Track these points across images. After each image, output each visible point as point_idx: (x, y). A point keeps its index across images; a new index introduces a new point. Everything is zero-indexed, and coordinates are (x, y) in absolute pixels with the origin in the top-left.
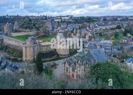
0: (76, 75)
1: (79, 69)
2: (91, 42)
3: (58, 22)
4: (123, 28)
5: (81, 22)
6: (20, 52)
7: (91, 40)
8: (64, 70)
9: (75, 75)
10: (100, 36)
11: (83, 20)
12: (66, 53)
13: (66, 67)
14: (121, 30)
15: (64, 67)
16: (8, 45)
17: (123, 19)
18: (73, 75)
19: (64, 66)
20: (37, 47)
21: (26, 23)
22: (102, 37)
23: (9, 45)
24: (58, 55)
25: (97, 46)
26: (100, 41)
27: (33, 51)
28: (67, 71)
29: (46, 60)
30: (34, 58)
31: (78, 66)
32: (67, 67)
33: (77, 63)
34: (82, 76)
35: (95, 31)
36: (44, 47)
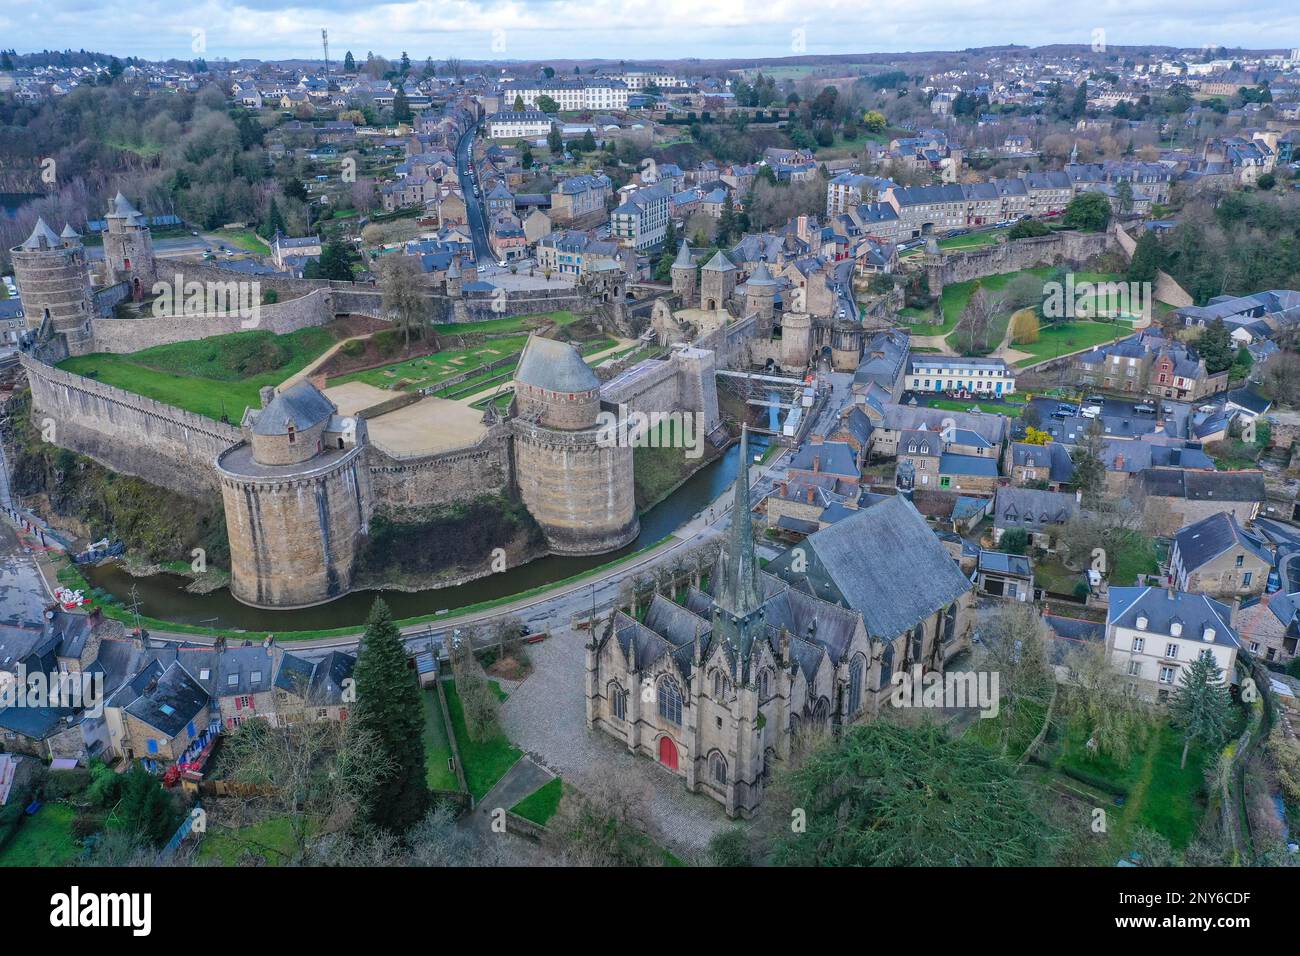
0: (693, 746)
1: (712, 709)
2: (825, 375)
3: (527, 154)
4: (1130, 218)
5: (746, 142)
6: (205, 513)
7: (826, 351)
8: (597, 696)
9: (682, 751)
10: (909, 305)
11: (760, 118)
12: (612, 521)
13: (606, 677)
14: (1109, 243)
15: (589, 677)
16: (81, 447)
17: (1145, 100)
18: (667, 748)
19: (596, 671)
20: (347, 478)
21: (207, 163)
22: (928, 316)
23: (93, 444)
24: (539, 535)
25: (879, 433)
26: (909, 371)
27: (315, 516)
28: (619, 710)
29: (437, 586)
30: (332, 574)
31: (709, 686)
32: (614, 681)
33: (702, 665)
34: (740, 766)
35: (870, 260)
36: (407, 475)
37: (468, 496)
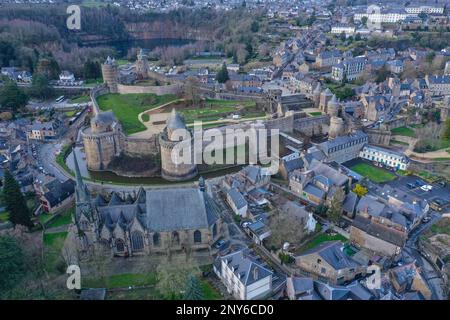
20: (109, 139)
24: (160, 171)
26: (362, 150)
30: (102, 164)
37: (146, 153)
